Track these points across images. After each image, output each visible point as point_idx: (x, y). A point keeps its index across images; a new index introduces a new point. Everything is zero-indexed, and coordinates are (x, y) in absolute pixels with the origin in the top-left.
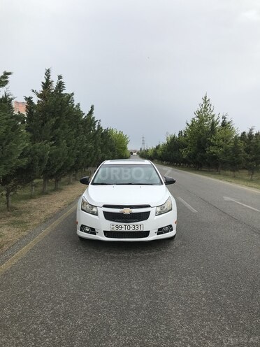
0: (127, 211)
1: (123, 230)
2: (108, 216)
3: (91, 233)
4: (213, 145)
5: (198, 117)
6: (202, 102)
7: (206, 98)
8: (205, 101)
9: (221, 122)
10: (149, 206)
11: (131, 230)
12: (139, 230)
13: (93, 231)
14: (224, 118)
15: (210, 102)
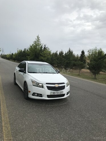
0: (57, 86)
1: (56, 94)
2: (49, 88)
3: (40, 96)
4: (42, 56)
5: (35, 44)
6: (37, 38)
7: (38, 36)
8: (38, 37)
9: (44, 47)
10: (64, 83)
11: (59, 94)
12: (62, 94)
13: (41, 95)
14: (45, 45)
15: (40, 39)
